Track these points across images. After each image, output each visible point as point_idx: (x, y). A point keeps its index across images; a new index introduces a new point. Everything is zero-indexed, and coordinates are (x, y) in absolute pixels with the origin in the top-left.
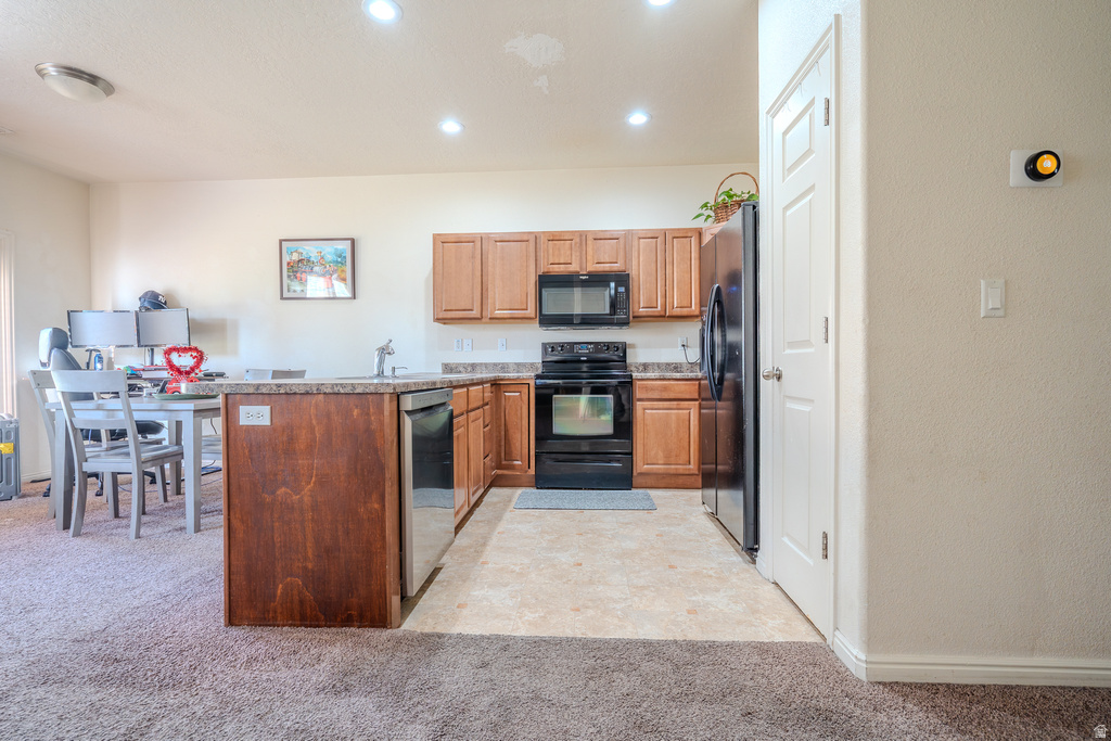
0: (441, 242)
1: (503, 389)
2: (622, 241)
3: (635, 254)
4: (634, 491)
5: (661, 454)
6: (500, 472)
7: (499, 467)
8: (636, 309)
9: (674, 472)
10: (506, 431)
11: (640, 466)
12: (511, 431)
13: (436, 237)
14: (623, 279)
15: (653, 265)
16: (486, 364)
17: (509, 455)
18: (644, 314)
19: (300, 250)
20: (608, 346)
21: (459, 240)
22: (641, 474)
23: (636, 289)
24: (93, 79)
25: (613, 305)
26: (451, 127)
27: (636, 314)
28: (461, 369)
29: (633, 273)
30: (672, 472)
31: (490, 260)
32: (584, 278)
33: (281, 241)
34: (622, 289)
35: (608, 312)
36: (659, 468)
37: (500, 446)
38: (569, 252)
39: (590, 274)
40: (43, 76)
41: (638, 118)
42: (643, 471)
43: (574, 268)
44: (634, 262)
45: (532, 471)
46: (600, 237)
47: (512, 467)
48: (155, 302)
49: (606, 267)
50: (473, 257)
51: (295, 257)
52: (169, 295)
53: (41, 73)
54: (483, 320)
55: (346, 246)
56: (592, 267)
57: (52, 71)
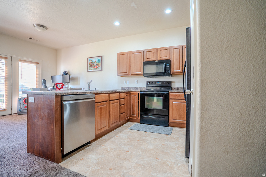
0: (120, 55)
1: (132, 94)
2: (168, 50)
3: (172, 54)
4: (169, 127)
5: (178, 117)
6: (130, 118)
7: (130, 116)
8: (173, 71)
9: (182, 123)
10: (132, 106)
11: (171, 120)
12: (134, 106)
13: (118, 53)
14: (168, 61)
15: (179, 56)
16: (132, 87)
17: (133, 114)
18: (175, 72)
19: (91, 60)
20: (166, 82)
21: (124, 54)
22: (171, 122)
23: (173, 65)
24: (43, 26)
25: (165, 69)
26: (117, 23)
27: (173, 72)
28: (126, 89)
29: (172, 60)
30: (181, 123)
31: (131, 58)
32: (156, 62)
33: (88, 58)
34: (168, 65)
35: (163, 72)
36: (177, 121)
37: (131, 110)
38: (152, 55)
39: (159, 61)
40: (34, 27)
41: (168, 11)
42: (172, 121)
43: (154, 59)
44: (172, 56)
45: (139, 118)
46: (161, 50)
47: (133, 117)
48: (66, 73)
49: (164, 58)
50: (127, 58)
51: (90, 62)
52: (69, 72)
53: (34, 26)
54: (129, 75)
55: (100, 58)
56: (159, 59)
57: (35, 25)
